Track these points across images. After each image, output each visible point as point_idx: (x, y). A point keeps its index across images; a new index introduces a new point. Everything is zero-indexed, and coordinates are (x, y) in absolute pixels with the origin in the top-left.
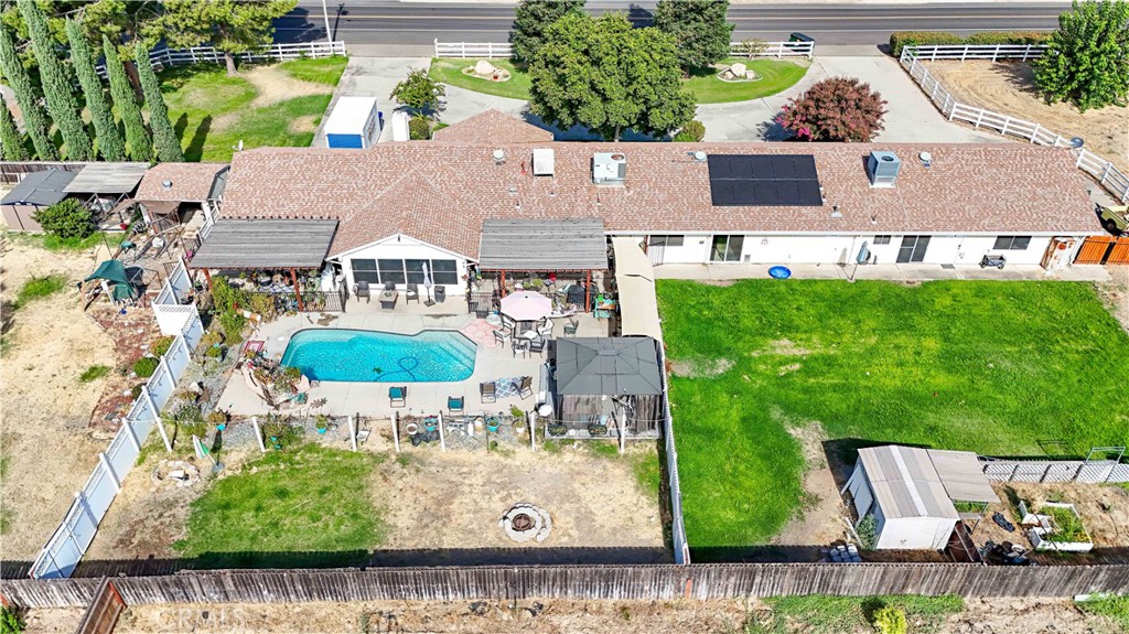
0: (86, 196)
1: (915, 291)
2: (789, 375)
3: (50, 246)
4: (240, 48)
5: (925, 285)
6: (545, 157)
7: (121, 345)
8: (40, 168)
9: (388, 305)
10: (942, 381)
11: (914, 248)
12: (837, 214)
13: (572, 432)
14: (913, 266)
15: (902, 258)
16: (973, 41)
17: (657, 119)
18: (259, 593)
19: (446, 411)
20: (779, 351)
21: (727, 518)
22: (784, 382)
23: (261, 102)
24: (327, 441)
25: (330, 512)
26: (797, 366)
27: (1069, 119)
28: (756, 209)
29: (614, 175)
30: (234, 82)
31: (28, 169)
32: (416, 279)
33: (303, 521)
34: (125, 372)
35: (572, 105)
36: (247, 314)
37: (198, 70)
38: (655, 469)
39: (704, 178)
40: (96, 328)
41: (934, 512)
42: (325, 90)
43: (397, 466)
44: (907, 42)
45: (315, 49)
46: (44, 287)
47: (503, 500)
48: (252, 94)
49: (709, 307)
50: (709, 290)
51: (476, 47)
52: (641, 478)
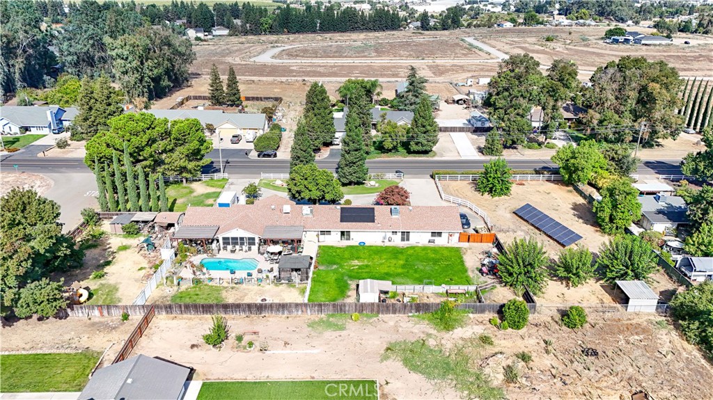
0: (137, 222)
1: (403, 249)
2: (353, 269)
3: (124, 237)
4: (189, 176)
5: (407, 247)
6: (287, 208)
7: (149, 262)
8: (121, 214)
9: (233, 251)
10: (400, 270)
11: (405, 236)
12: (379, 225)
13: (283, 281)
14: (406, 242)
15: (403, 240)
16: (463, 174)
17: (328, 197)
18: (190, 312)
19: (246, 277)
20: (353, 263)
22: (351, 271)
23: (195, 194)
24: (211, 284)
25: (210, 298)
26: (357, 267)
27: (486, 200)
28: (354, 223)
29: (309, 213)
30: (185, 188)
31: (117, 214)
32: (242, 244)
34: (151, 268)
35: (299, 192)
36: (188, 254)
37: (172, 183)
39: (339, 214)
40: (142, 258)
41: (372, 291)
42: (219, 190)
43: (231, 289)
44: (437, 174)
45: (216, 176)
46: (125, 248)
47: (260, 297)
48: (192, 191)
49: (336, 252)
50: (337, 248)
51: (277, 175)
52: (301, 292)
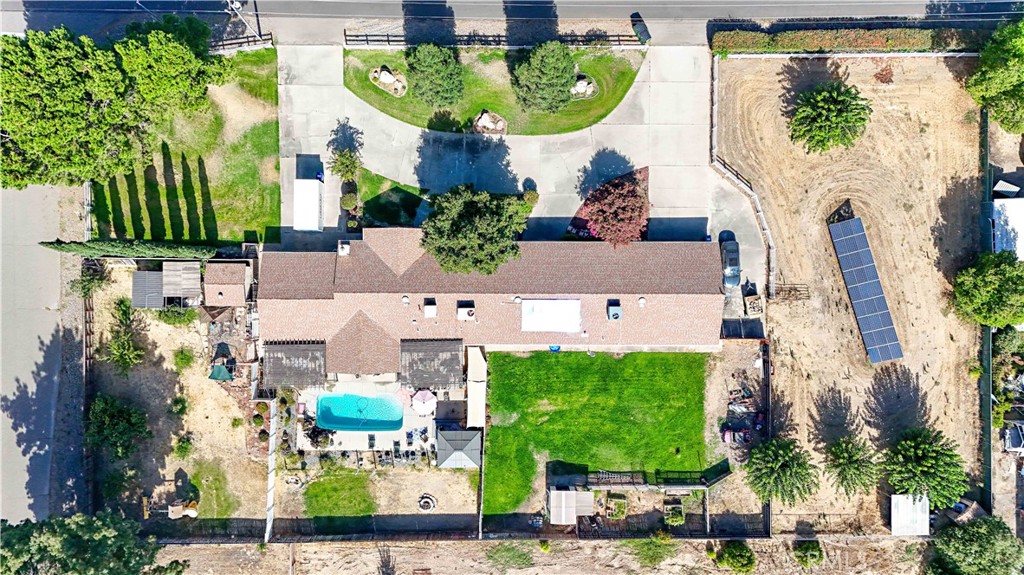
2: (542, 423)
5: (625, 357)
7: (240, 405)
12: (585, 336)
20: (541, 408)
21: (501, 501)
22: (538, 428)
24: (346, 464)
25: (355, 498)
26: (546, 418)
33: (345, 502)
34: (250, 423)
38: (477, 478)
39: (519, 313)
40: (224, 393)
42: (271, 113)
43: (377, 477)
46: (185, 357)
47: (419, 491)
48: (219, 119)
52: (472, 482)
